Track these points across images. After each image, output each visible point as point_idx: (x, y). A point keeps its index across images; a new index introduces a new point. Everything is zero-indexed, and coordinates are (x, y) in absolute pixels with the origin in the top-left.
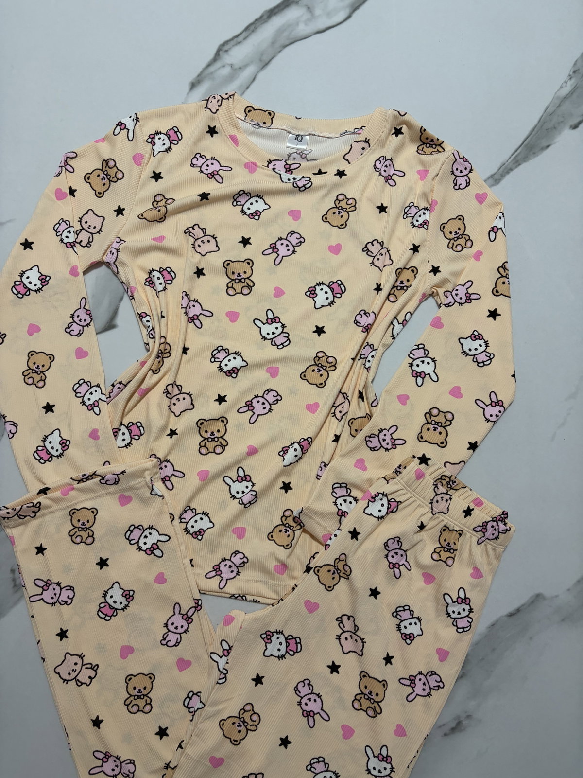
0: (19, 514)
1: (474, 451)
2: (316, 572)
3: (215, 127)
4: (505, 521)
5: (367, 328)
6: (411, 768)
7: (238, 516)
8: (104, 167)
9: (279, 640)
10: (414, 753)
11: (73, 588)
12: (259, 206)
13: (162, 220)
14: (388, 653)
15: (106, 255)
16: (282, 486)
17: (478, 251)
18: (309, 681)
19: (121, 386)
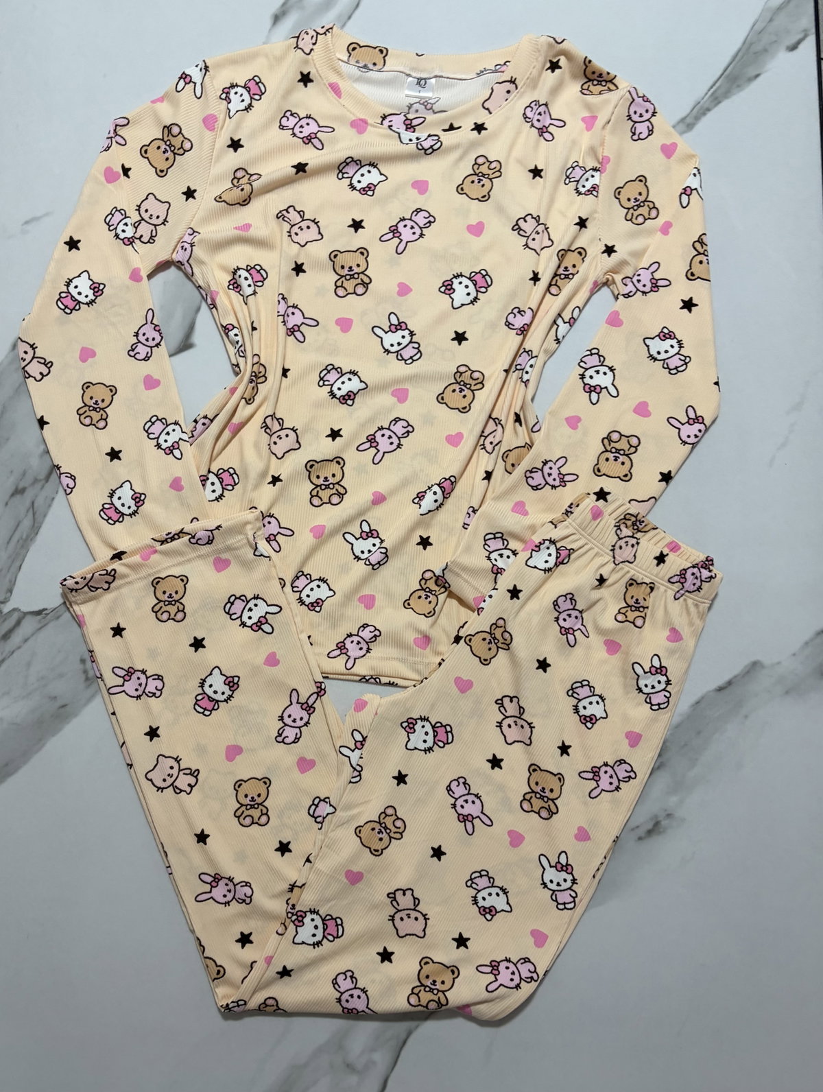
0: (89, 584)
1: (668, 483)
2: (468, 642)
3: (309, 73)
4: (709, 568)
5: (523, 329)
6: (598, 878)
7: (365, 580)
8: (166, 135)
9: (425, 730)
10: (601, 859)
11: (162, 677)
12: (373, 177)
13: (245, 202)
14: (563, 741)
15: (175, 252)
16: (419, 541)
17: (666, 222)
18: (465, 779)
19: (206, 421)
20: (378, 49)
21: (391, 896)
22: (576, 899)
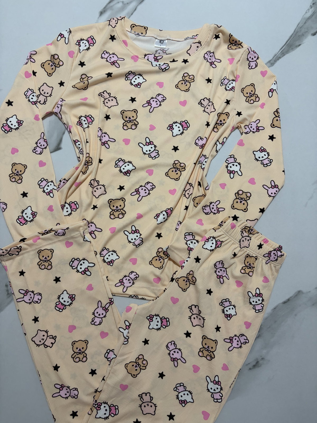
0: (9, 253)
1: (263, 213)
2: (177, 281)
3: (114, 35)
4: (281, 251)
5: (202, 146)
6: (231, 387)
7: (133, 252)
8: (52, 59)
9: (157, 320)
10: (233, 379)
11: (41, 294)
12: (140, 80)
13: (85, 88)
14: (217, 325)
15: (54, 108)
16: (157, 235)
17: (262, 103)
18: (174, 342)
19: (65, 181)
20: (143, 27)
21: (140, 396)
22: (222, 397)
